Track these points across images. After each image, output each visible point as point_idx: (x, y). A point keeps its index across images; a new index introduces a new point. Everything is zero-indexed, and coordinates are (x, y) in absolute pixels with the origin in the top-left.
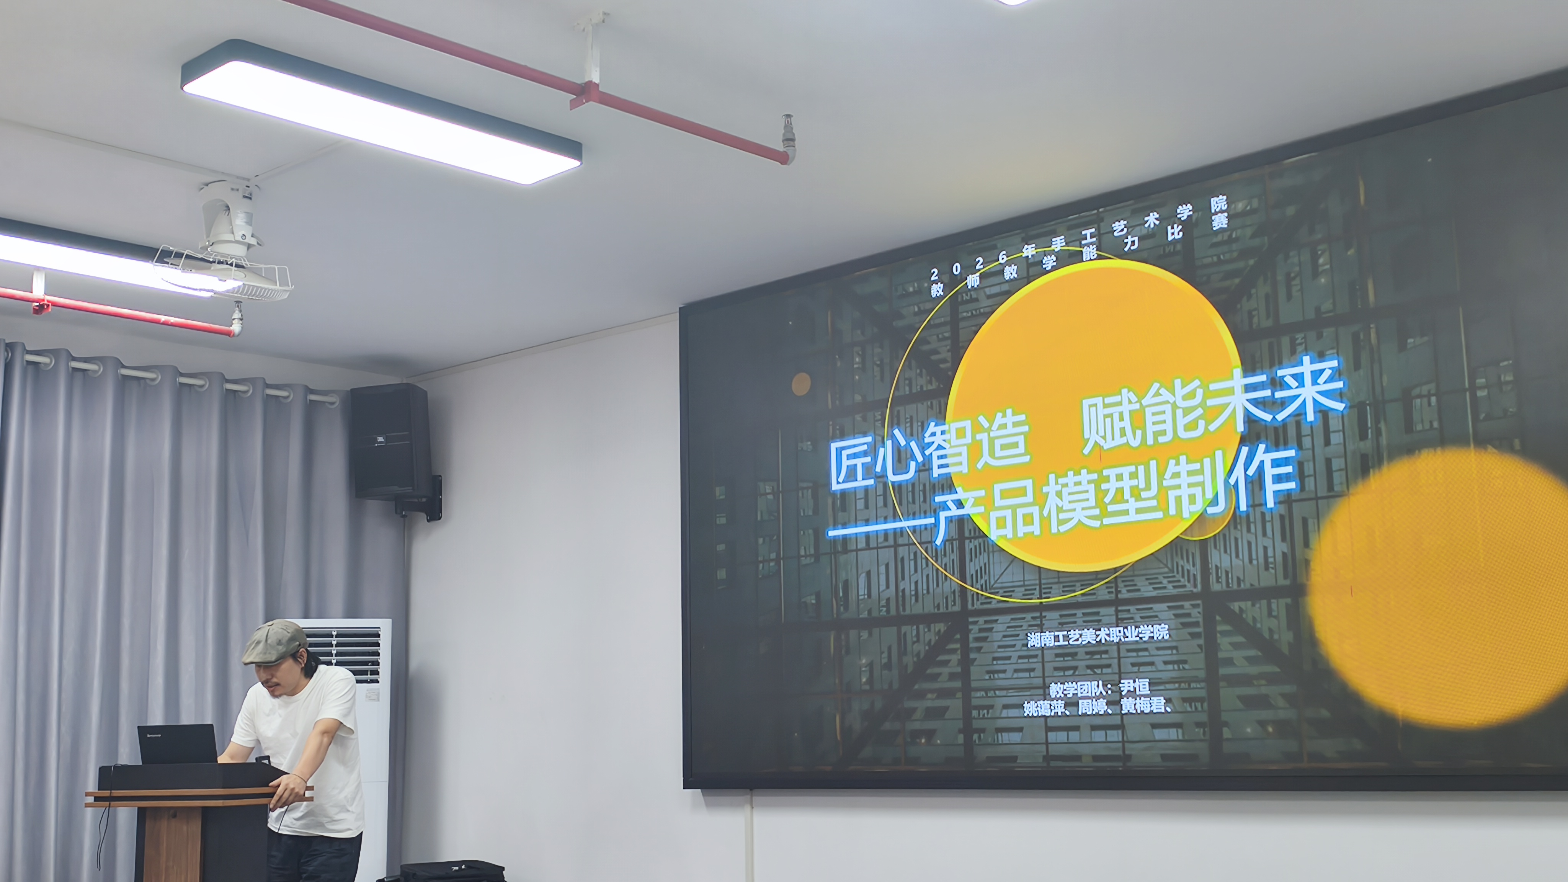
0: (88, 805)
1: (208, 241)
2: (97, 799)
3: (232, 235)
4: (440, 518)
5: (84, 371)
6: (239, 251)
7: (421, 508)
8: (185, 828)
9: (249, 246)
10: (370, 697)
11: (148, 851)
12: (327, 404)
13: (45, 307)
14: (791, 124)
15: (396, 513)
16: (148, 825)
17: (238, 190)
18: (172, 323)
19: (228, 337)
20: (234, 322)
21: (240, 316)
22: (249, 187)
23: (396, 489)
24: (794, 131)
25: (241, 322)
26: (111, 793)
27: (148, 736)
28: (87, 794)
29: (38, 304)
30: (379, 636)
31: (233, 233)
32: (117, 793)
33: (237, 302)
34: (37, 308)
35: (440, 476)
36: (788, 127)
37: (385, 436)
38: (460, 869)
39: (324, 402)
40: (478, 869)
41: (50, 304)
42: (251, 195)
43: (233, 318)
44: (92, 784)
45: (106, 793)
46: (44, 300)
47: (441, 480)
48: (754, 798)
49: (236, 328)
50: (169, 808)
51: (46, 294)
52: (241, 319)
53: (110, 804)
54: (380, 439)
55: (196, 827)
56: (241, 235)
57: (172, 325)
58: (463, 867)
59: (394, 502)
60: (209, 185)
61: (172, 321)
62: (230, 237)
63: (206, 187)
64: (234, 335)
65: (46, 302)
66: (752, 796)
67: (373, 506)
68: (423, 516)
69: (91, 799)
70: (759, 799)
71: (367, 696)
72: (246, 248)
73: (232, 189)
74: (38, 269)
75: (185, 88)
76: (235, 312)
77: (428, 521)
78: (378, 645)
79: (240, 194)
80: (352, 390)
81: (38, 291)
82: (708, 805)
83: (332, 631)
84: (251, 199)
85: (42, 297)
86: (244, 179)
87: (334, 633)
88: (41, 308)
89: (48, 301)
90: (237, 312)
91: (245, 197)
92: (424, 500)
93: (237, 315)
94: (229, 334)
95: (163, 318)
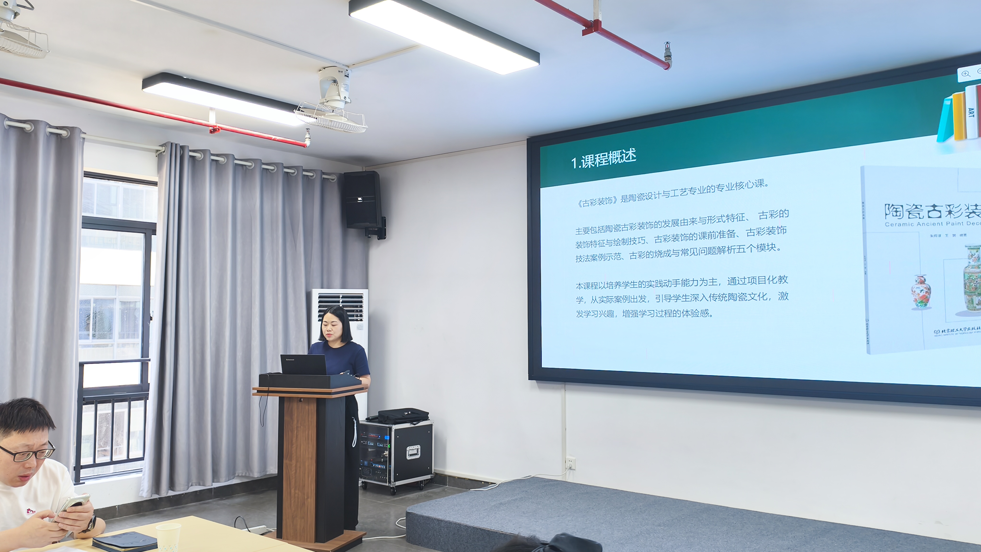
0: (254, 394)
1: (326, 99)
2: (258, 391)
3: (339, 97)
4: (385, 238)
5: (217, 161)
6: (341, 105)
7: (374, 233)
8: (307, 407)
9: (346, 102)
10: (359, 328)
11: (286, 418)
12: (330, 180)
13: (217, 130)
14: (669, 47)
15: (366, 236)
16: (286, 405)
17: (342, 72)
18: (277, 139)
19: (303, 147)
20: (306, 139)
21: (309, 137)
22: (347, 70)
23: (368, 224)
24: (671, 51)
25: (310, 140)
26: (269, 388)
27: (287, 360)
28: (254, 389)
29: (213, 128)
30: (361, 297)
31: (340, 96)
32: (271, 389)
33: (307, 129)
34: (212, 130)
35: (385, 217)
36: (668, 49)
37: (362, 197)
38: (408, 413)
39: (329, 179)
40: (418, 414)
41: (220, 129)
42: (348, 75)
43: (305, 137)
44: (255, 383)
45: (266, 389)
46: (216, 126)
47: (386, 219)
48: (566, 386)
49: (308, 142)
50: (298, 398)
51: (216, 123)
52: (310, 138)
53: (268, 394)
54: (360, 199)
55: (313, 407)
56: (344, 97)
57: (278, 141)
58: (410, 413)
59: (364, 230)
60: (326, 68)
61: (278, 138)
62: (338, 98)
63: (324, 69)
64: (306, 147)
65: (217, 127)
66: (565, 385)
67: (352, 232)
68: (375, 237)
69: (256, 391)
70: (569, 386)
71: (357, 328)
72: (344, 103)
73: (339, 71)
74: (211, 109)
75: (352, 14)
76: (306, 134)
77: (378, 239)
78: (361, 302)
79: (343, 74)
80: (344, 173)
81: (212, 121)
82: (540, 388)
83: (340, 295)
84: (348, 77)
85: (215, 124)
86: (346, 66)
87: (341, 296)
88: (214, 130)
89: (219, 127)
90: (307, 134)
91: (346, 76)
92: (376, 229)
93: (307, 136)
94: (304, 146)
95: (274, 137)
